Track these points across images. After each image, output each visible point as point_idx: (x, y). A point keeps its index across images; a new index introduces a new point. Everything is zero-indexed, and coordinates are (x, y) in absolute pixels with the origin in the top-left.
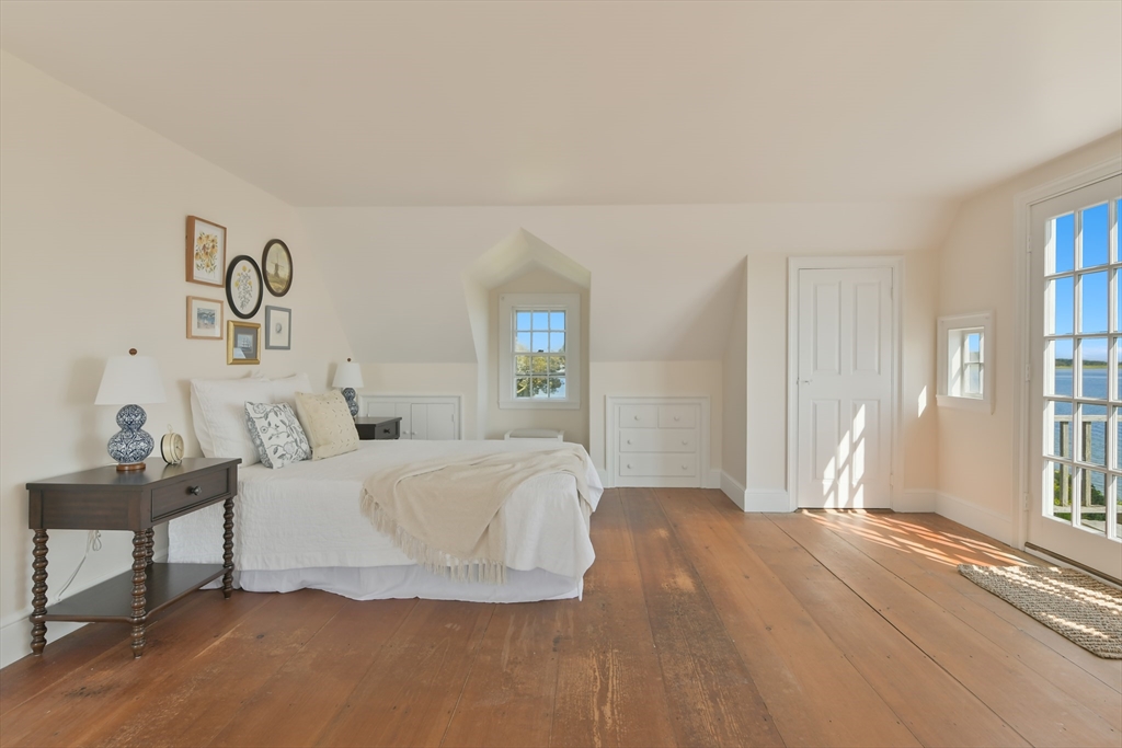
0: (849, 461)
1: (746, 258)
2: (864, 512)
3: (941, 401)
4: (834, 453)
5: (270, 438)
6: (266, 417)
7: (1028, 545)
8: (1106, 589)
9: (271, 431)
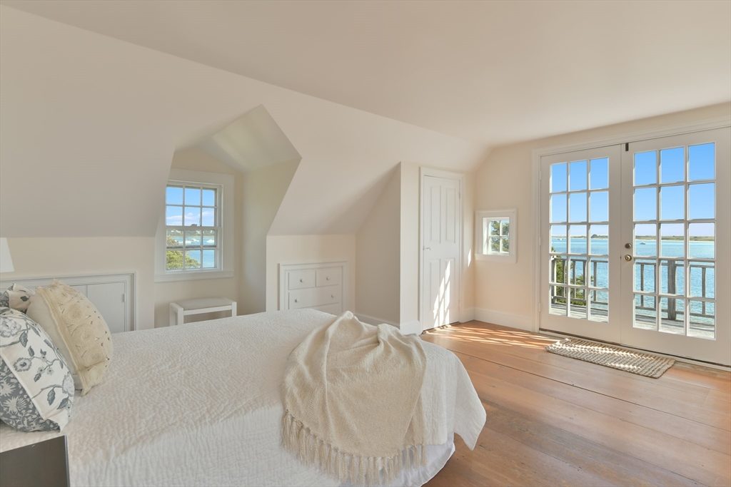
0: (444, 297)
1: (400, 163)
2: (450, 326)
3: (477, 257)
4: (438, 292)
5: (37, 378)
6: (24, 340)
7: (541, 329)
8: (581, 343)
9: (37, 364)
